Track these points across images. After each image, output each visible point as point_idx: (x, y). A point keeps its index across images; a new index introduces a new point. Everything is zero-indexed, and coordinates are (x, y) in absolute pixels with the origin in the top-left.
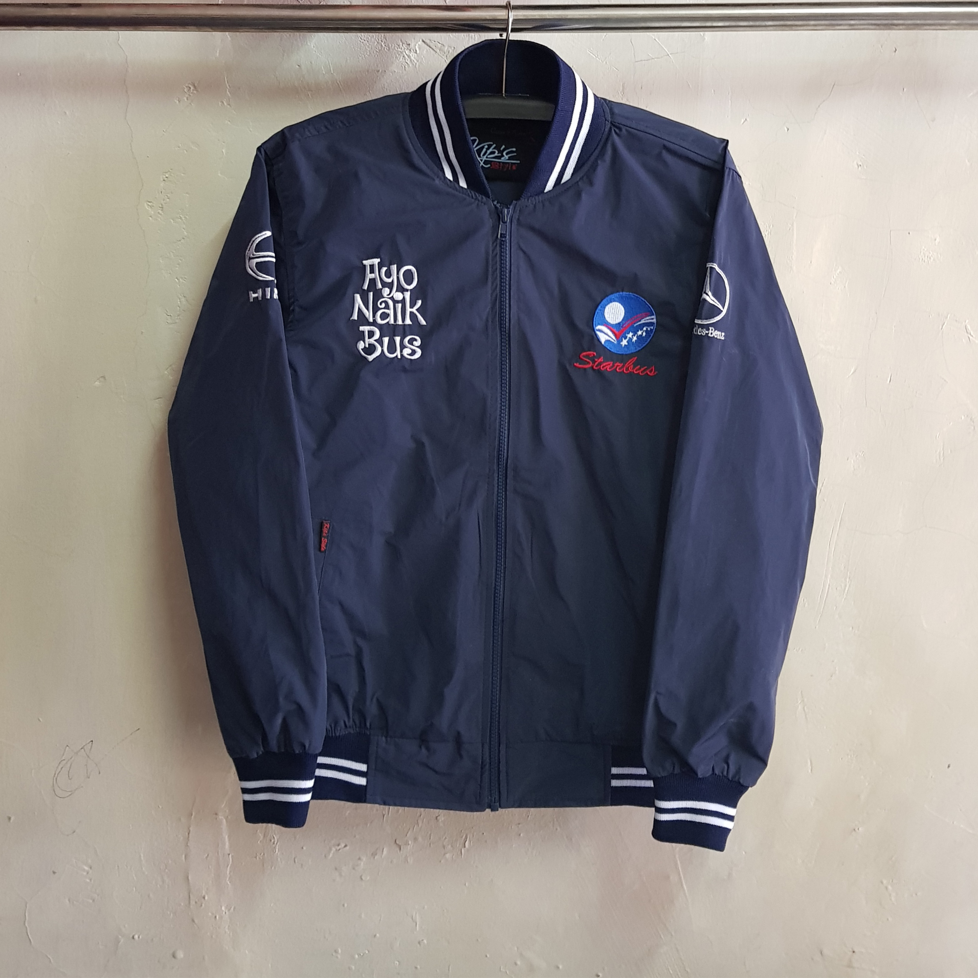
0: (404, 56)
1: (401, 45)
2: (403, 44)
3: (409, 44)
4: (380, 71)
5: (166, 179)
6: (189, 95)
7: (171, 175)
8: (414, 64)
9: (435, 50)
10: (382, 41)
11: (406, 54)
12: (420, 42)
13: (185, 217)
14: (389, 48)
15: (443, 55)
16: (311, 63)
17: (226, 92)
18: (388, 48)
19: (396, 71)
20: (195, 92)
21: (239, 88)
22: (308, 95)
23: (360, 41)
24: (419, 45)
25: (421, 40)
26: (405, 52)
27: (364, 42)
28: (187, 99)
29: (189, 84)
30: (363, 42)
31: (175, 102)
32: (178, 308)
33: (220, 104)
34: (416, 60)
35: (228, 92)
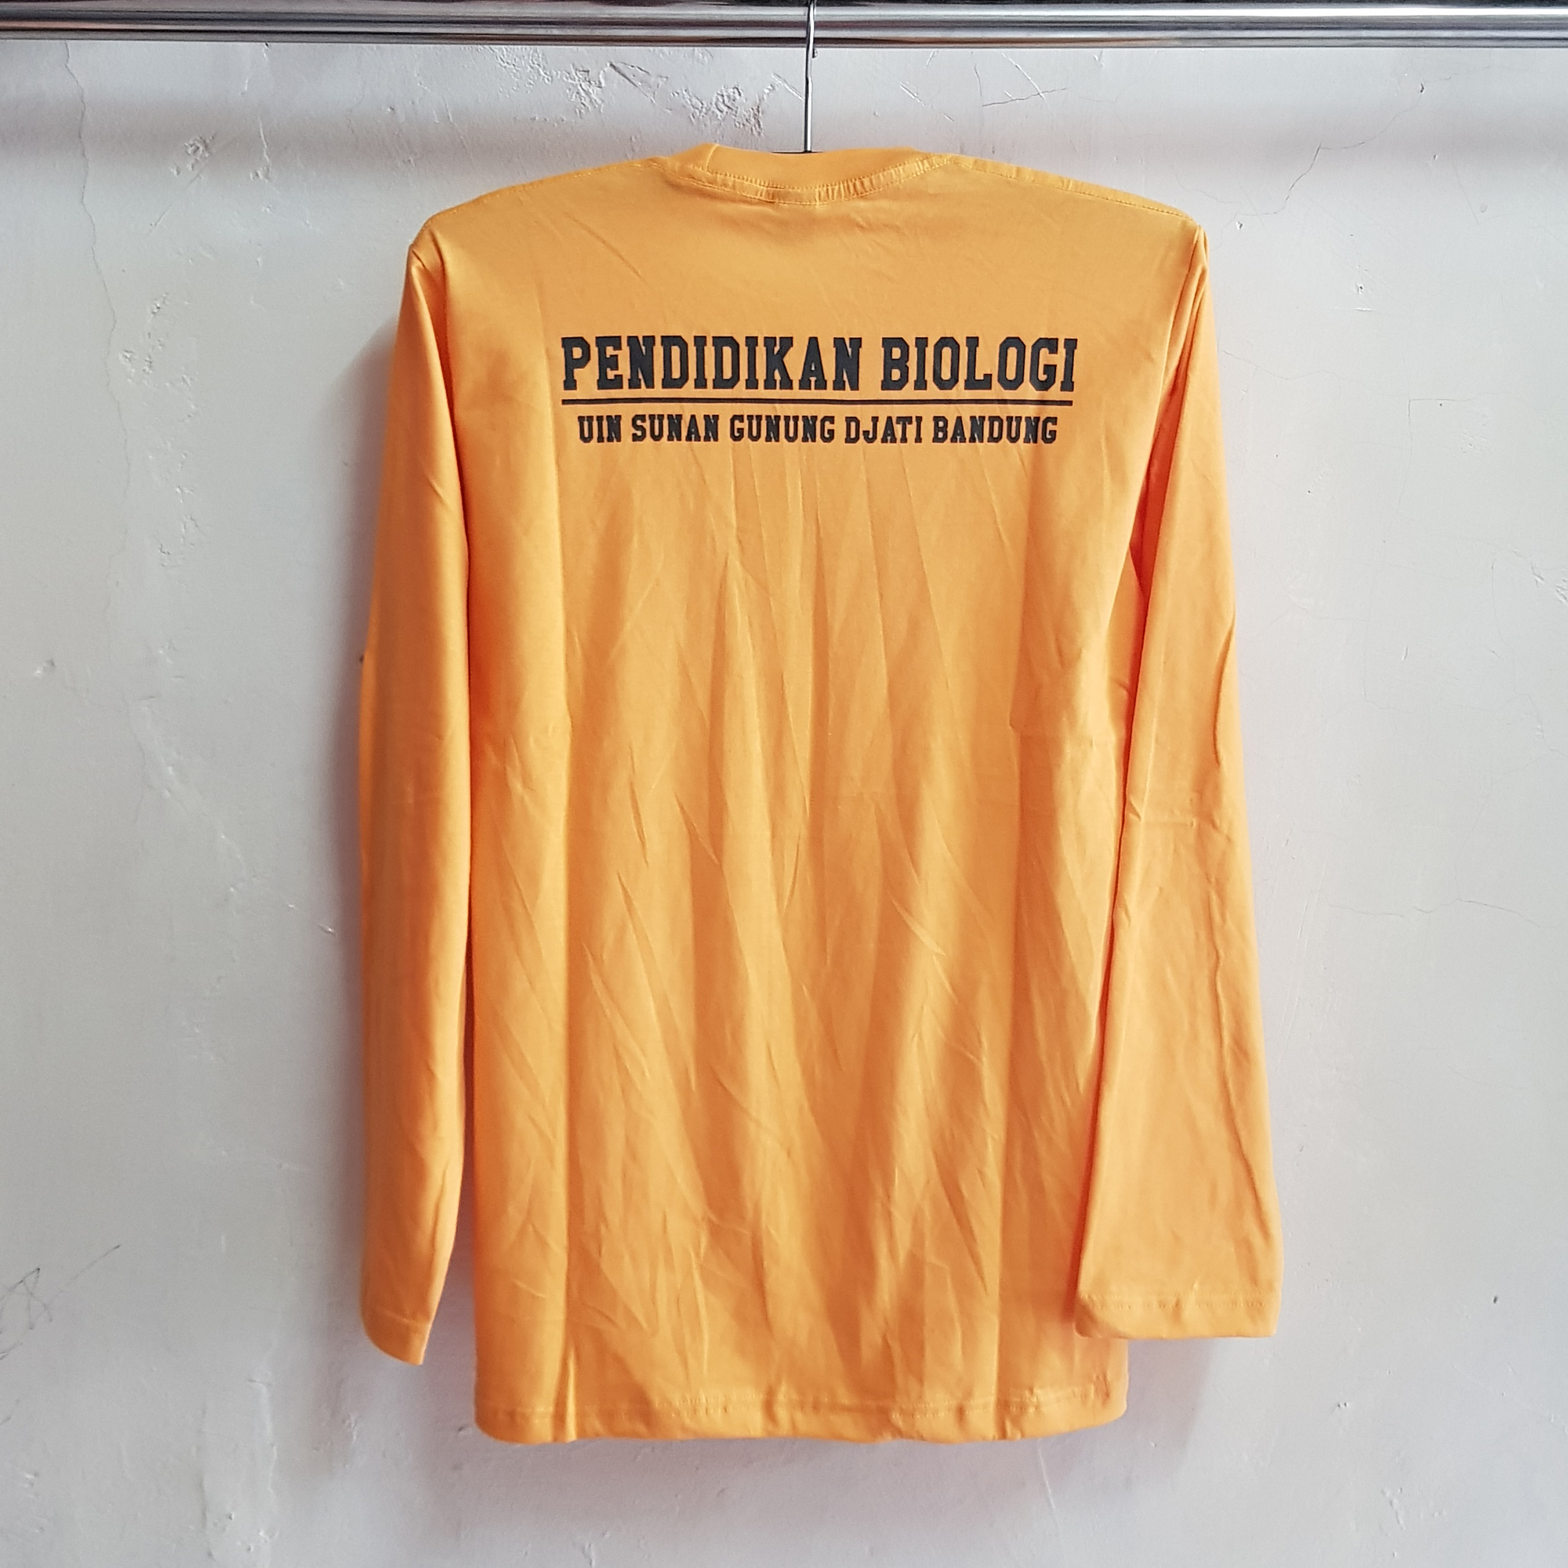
0: (578, 93)
1: (574, 74)
2: (576, 70)
3: (588, 71)
4: (537, 118)
5: (156, 311)
6: (196, 159)
7: (164, 302)
8: (597, 106)
9: (633, 80)
10: (539, 65)
11: (583, 89)
12: (608, 69)
13: (191, 379)
14: (552, 77)
15: (649, 91)
16: (413, 103)
17: (263, 151)
18: (550, 78)
19: (565, 119)
20: (207, 155)
21: (286, 148)
22: (409, 161)
23: (500, 65)
24: (604, 71)
25: (608, 65)
26: (581, 85)
27: (508, 66)
28: (193, 167)
29: (196, 140)
30: (505, 67)
31: (173, 173)
32: (182, 540)
33: (251, 176)
34: (600, 99)
35: (265, 153)
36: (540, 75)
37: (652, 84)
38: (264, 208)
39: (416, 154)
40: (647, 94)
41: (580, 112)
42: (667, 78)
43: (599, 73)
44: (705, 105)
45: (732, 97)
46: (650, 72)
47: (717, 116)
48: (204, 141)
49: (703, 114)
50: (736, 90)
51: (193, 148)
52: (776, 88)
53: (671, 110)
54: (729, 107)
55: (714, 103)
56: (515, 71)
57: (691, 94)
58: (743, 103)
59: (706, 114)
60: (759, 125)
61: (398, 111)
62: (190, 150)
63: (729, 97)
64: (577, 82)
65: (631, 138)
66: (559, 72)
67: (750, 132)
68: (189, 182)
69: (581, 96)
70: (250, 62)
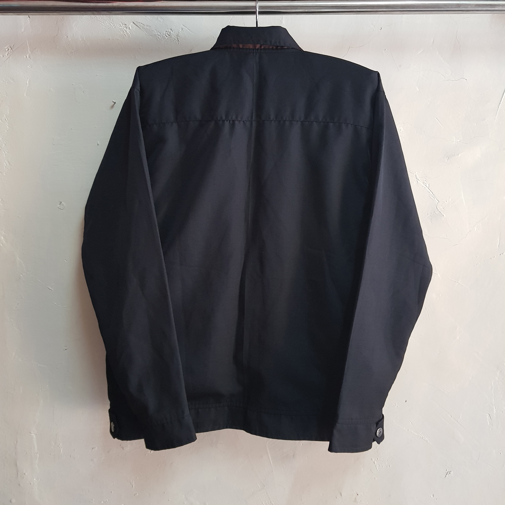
36: (112, 26)
37: (145, 28)
38: (29, 67)
39: (74, 50)
40: (144, 31)
41: (124, 37)
42: (150, 26)
43: (129, 25)
44: (162, 35)
45: (170, 32)
46: (145, 25)
47: (165, 37)
48: (11, 47)
50: (171, 30)
51: (7, 49)
52: (183, 29)
53: (151, 36)
54: (169, 35)
55: (164, 34)
56: (104, 25)
57: (157, 31)
58: (173, 34)
59: (162, 37)
60: (178, 41)
61: (69, 37)
62: (6, 50)
63: (169, 32)
64: (123, 28)
65: (139, 45)
66: (117, 25)
67: (176, 43)
68: (6, 59)
69: (124, 32)
70: (24, 23)
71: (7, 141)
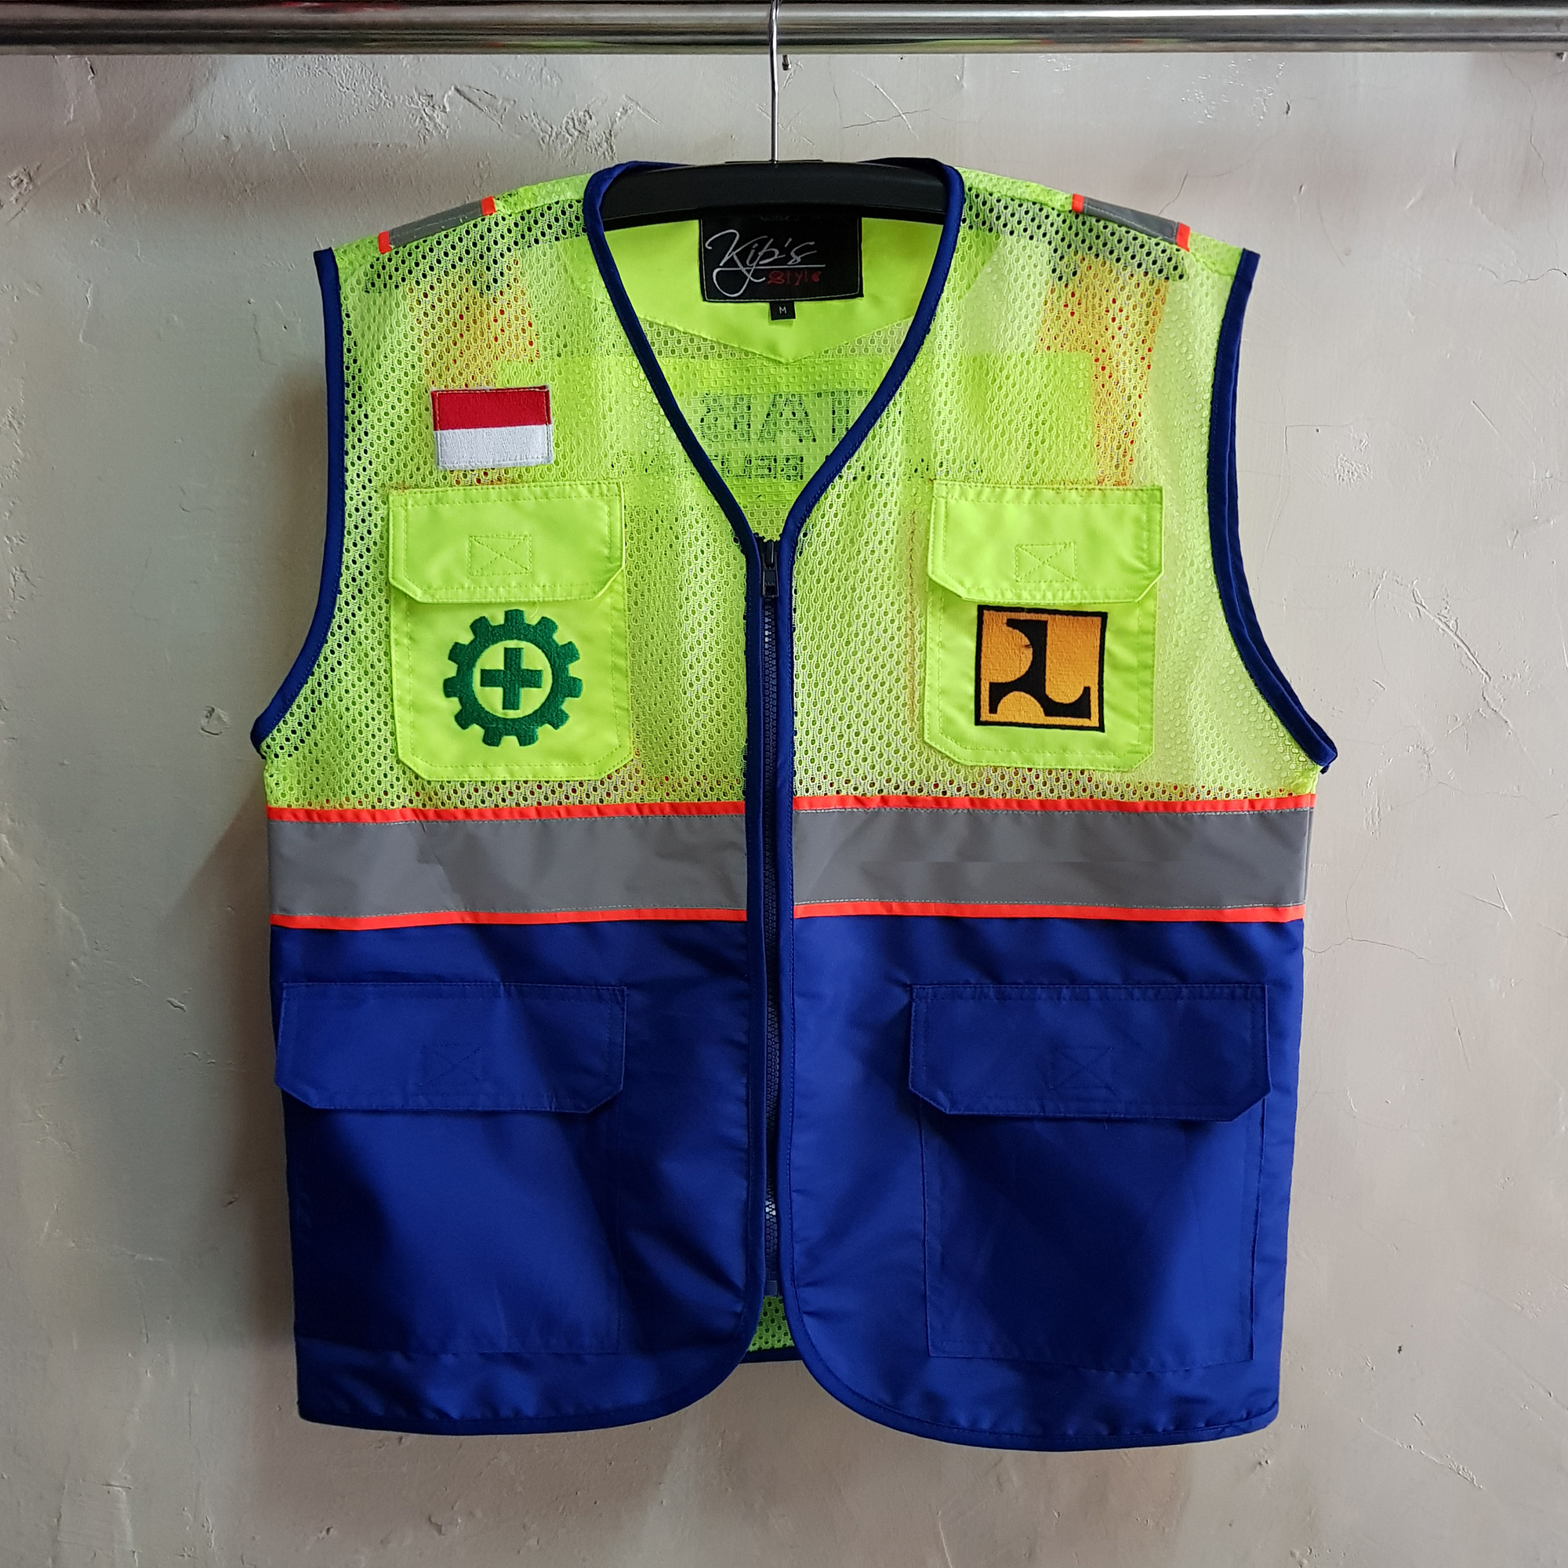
36: (379, 97)
37: (499, 107)
38: (92, 242)
39: (252, 184)
40: (495, 119)
41: (424, 137)
42: (515, 101)
43: (443, 97)
44: (555, 129)
45: (582, 121)
46: (495, 95)
47: (568, 140)
48: (29, 173)
49: (552, 138)
50: (586, 114)
51: (17, 180)
52: (630, 112)
53: (519, 134)
54: (580, 131)
55: (564, 127)
56: (355, 96)
57: (540, 118)
58: (595, 127)
59: (556, 138)
60: (612, 150)
61: (233, 138)
62: (13, 183)
63: (579, 120)
64: (421, 106)
65: (478, 164)
66: (402, 96)
67: (603, 157)
68: (12, 215)
69: (424, 121)
70: (75, 89)
71: (17, 501)
